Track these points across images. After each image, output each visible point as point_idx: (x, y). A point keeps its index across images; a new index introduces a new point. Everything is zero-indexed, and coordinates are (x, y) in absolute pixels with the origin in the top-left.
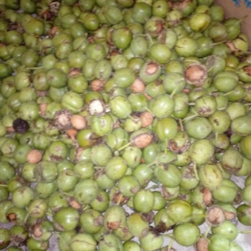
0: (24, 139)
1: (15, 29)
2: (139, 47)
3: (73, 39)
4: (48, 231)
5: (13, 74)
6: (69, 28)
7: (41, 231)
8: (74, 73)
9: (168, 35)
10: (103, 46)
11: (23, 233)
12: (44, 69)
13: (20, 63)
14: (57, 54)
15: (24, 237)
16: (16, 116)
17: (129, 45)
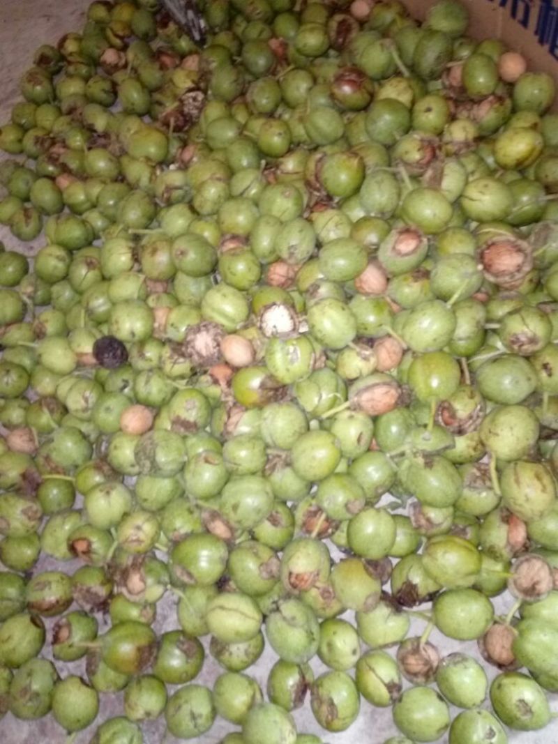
0: (116, 381)
1: (105, 147)
2: (379, 195)
3: (230, 172)
4: (159, 582)
5: (96, 243)
6: (225, 149)
7: (143, 580)
8: (231, 245)
9: (447, 171)
10: (297, 190)
11: (103, 584)
12: (164, 234)
13: (113, 221)
14: (197, 204)
15: (103, 592)
16: (101, 331)
17: (357, 190)
